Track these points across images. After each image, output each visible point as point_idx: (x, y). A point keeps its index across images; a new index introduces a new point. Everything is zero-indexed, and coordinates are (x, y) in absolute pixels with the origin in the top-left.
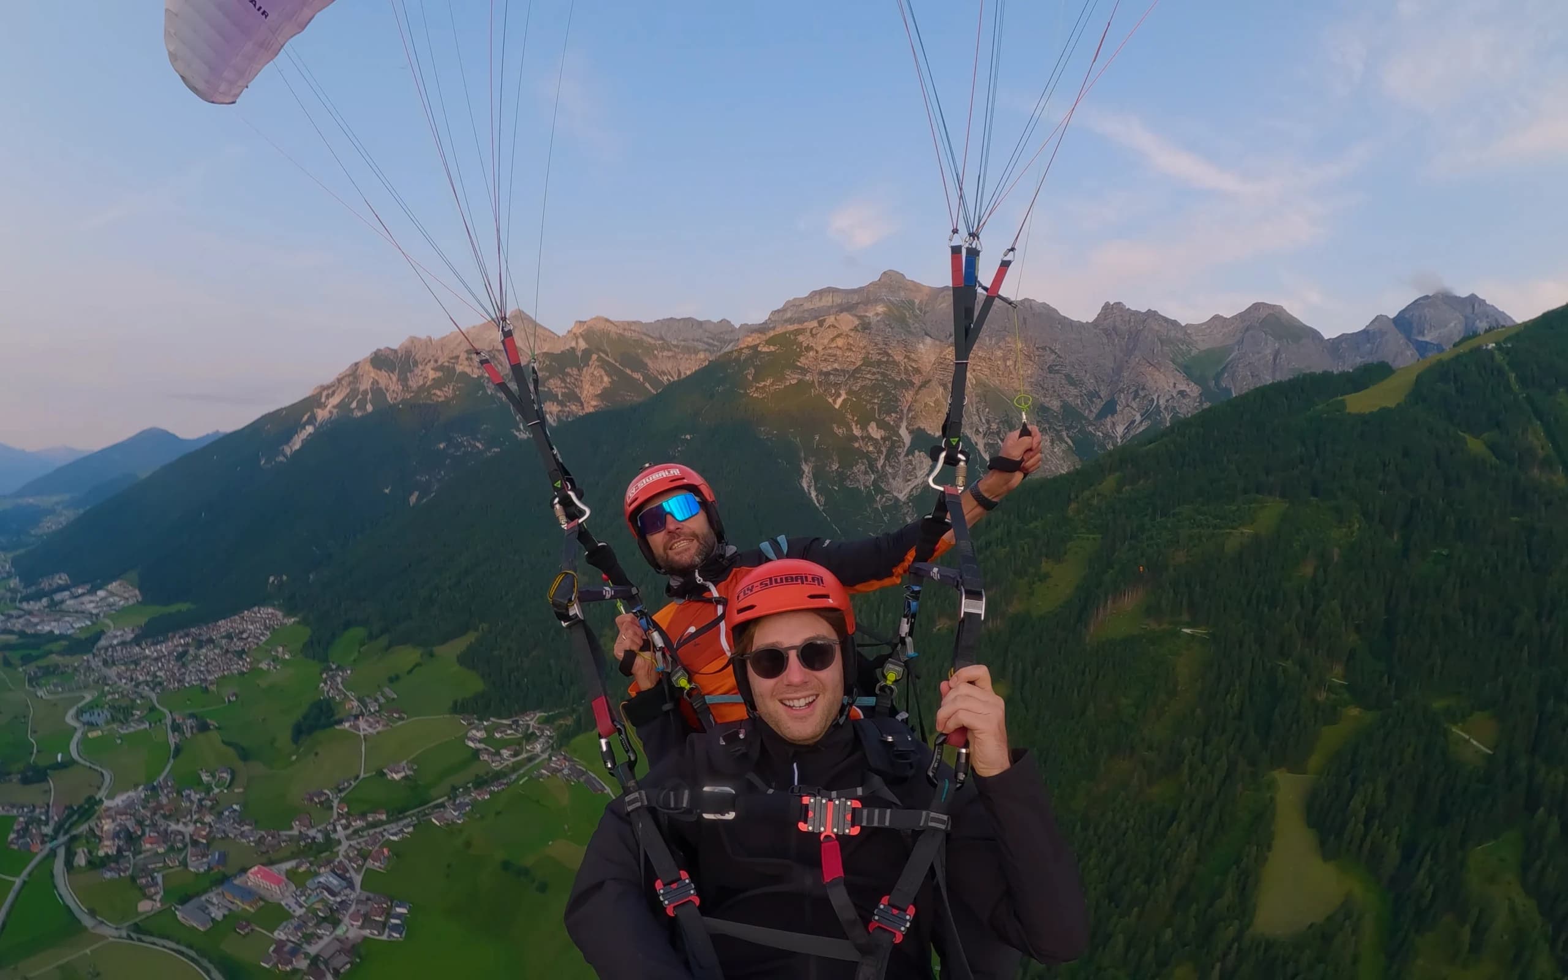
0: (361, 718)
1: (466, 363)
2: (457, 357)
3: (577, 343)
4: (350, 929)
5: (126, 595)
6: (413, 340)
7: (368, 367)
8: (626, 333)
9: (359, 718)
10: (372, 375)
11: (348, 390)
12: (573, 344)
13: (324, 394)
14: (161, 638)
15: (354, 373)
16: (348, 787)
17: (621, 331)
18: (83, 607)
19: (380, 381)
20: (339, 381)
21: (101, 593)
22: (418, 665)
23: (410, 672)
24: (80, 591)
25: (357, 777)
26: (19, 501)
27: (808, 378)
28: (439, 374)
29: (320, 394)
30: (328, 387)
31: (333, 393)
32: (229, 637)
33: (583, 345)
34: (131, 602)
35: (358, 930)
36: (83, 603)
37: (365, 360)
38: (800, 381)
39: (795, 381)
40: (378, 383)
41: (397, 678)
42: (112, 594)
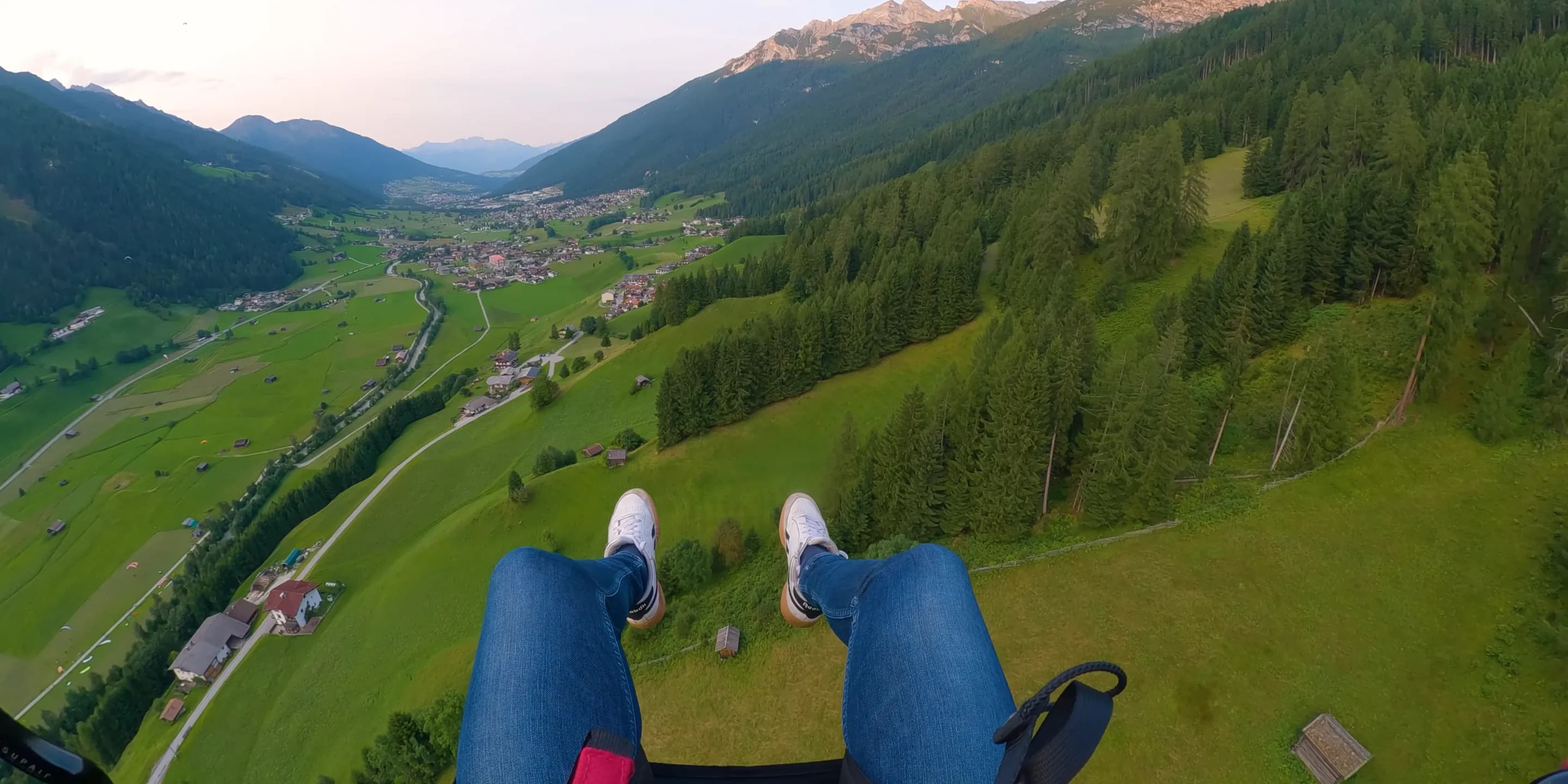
1: (850, 33)
2: (844, 30)
3: (953, 16)
6: (815, 23)
7: (772, 44)
8: (1006, 11)
10: (775, 49)
11: (754, 61)
12: (949, 17)
13: (734, 65)
15: (761, 48)
17: (1001, 9)
19: (781, 54)
20: (747, 55)
27: (1145, 25)
28: (825, 43)
29: (731, 65)
30: (738, 60)
31: (742, 64)
33: (958, 17)
37: (771, 38)
38: (1133, 27)
39: (1129, 26)
40: (779, 55)
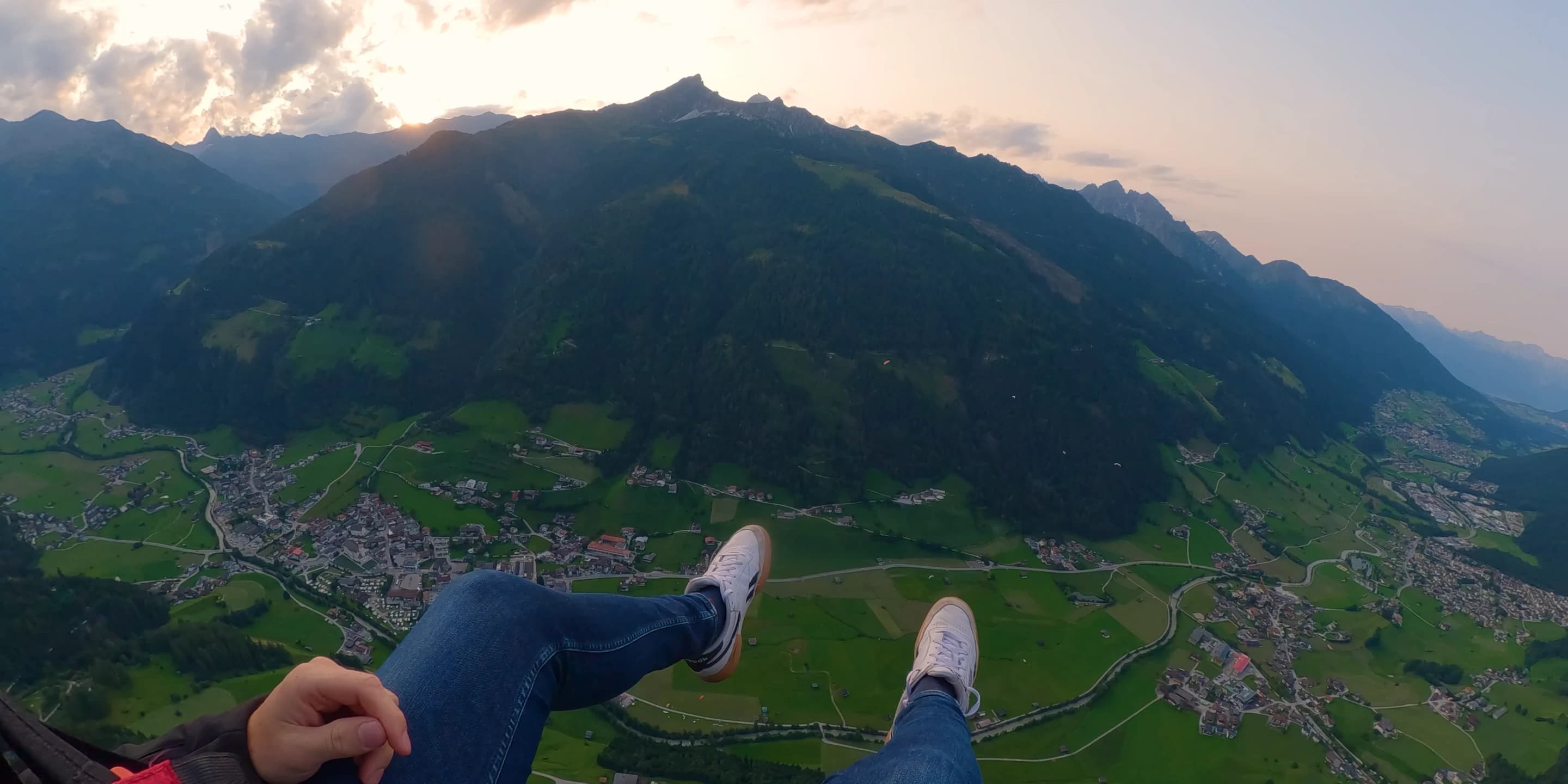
0: (1451, 698)
4: (1205, 707)
5: (1512, 526)
9: (1450, 696)
14: (1475, 563)
16: (1355, 701)
18: (1472, 513)
21: (1496, 513)
22: (1551, 722)
23: (1539, 720)
24: (1485, 502)
25: (1368, 704)
26: (1553, 422)
32: (1514, 598)
34: (1510, 533)
35: (1206, 711)
36: (1475, 511)
41: (1525, 713)
42: (1503, 519)
